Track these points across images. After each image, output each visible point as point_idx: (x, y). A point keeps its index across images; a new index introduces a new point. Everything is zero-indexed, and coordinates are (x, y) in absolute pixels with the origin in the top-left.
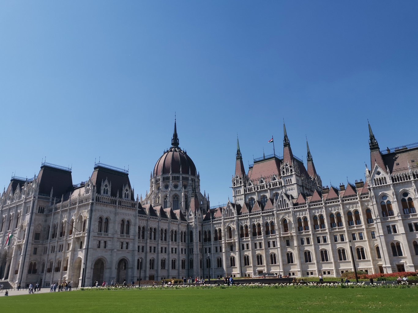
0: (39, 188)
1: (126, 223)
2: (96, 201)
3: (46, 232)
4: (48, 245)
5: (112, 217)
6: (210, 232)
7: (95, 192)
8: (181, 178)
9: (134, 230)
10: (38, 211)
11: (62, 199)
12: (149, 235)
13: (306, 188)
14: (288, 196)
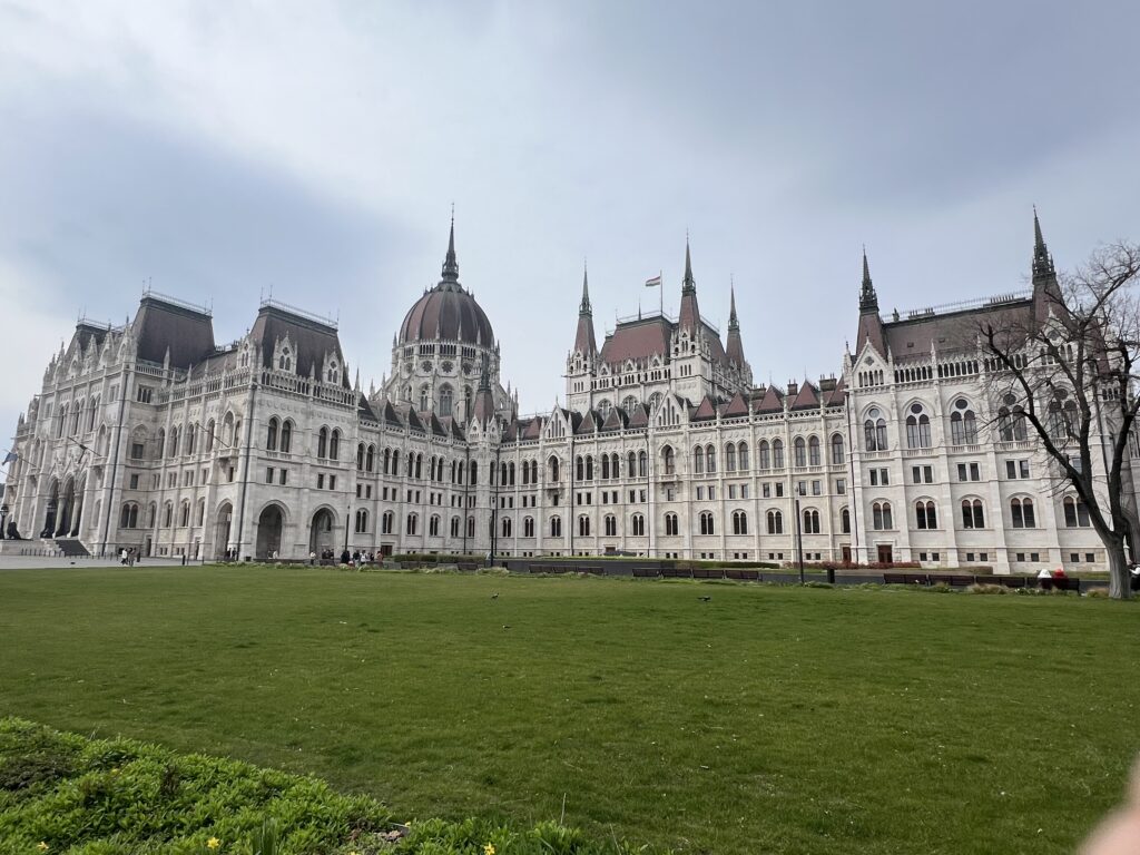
0: (138, 348)
1: (330, 436)
2: (263, 382)
3: (156, 444)
4: (162, 471)
5: (299, 420)
6: (512, 465)
7: (260, 364)
8: (458, 352)
9: (347, 451)
10: (136, 397)
11: (189, 375)
12: (382, 465)
13: (720, 388)
14: (680, 401)
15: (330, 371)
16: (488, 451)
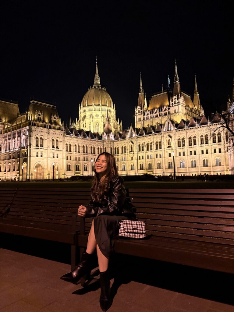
1: (55, 141)
2: (33, 125)
5: (45, 136)
6: (118, 148)
8: (100, 109)
11: (12, 124)
12: (74, 149)
14: (173, 123)
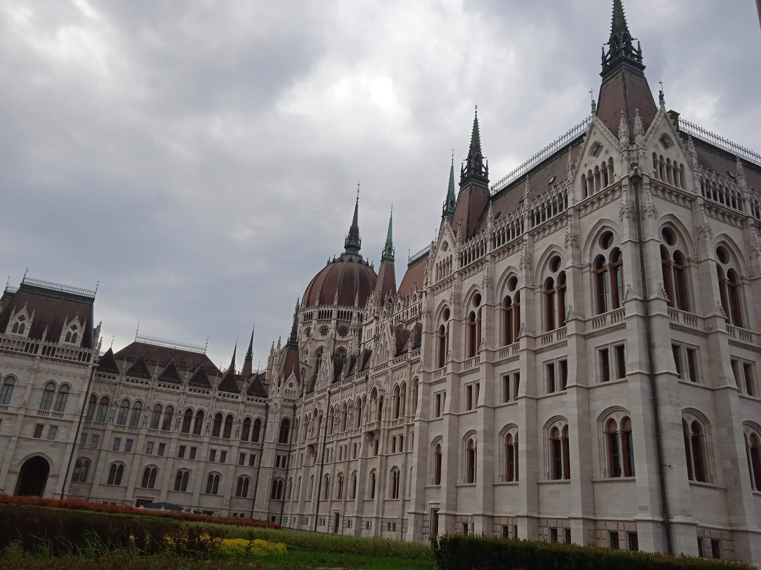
15: (69, 333)
16: (279, 407)
